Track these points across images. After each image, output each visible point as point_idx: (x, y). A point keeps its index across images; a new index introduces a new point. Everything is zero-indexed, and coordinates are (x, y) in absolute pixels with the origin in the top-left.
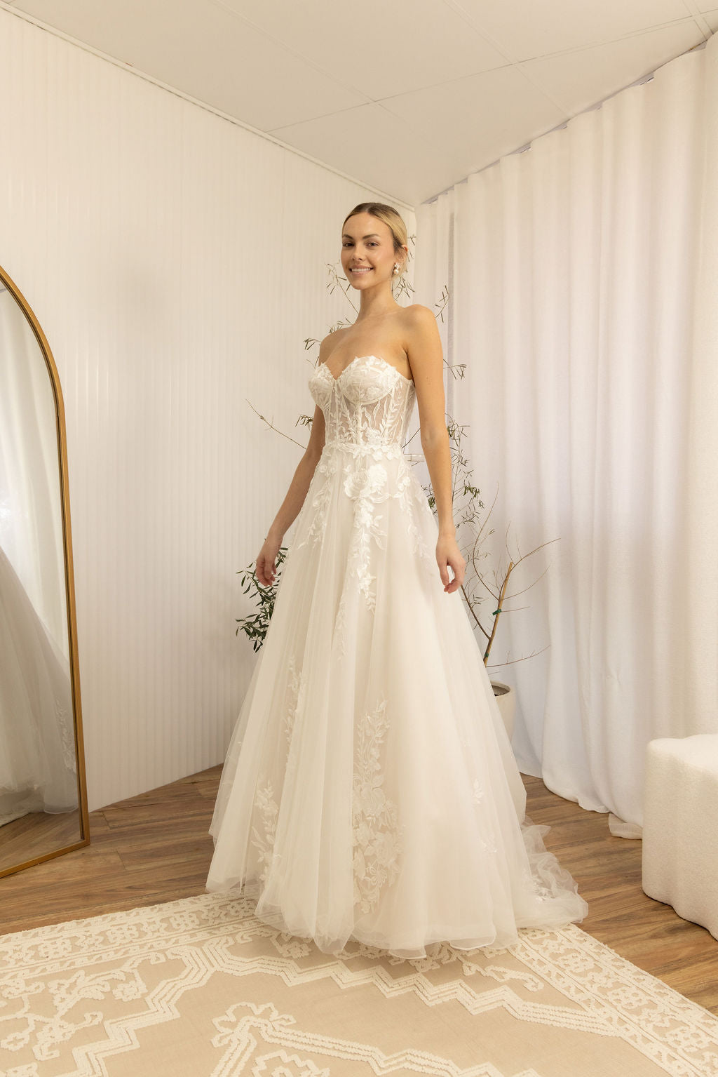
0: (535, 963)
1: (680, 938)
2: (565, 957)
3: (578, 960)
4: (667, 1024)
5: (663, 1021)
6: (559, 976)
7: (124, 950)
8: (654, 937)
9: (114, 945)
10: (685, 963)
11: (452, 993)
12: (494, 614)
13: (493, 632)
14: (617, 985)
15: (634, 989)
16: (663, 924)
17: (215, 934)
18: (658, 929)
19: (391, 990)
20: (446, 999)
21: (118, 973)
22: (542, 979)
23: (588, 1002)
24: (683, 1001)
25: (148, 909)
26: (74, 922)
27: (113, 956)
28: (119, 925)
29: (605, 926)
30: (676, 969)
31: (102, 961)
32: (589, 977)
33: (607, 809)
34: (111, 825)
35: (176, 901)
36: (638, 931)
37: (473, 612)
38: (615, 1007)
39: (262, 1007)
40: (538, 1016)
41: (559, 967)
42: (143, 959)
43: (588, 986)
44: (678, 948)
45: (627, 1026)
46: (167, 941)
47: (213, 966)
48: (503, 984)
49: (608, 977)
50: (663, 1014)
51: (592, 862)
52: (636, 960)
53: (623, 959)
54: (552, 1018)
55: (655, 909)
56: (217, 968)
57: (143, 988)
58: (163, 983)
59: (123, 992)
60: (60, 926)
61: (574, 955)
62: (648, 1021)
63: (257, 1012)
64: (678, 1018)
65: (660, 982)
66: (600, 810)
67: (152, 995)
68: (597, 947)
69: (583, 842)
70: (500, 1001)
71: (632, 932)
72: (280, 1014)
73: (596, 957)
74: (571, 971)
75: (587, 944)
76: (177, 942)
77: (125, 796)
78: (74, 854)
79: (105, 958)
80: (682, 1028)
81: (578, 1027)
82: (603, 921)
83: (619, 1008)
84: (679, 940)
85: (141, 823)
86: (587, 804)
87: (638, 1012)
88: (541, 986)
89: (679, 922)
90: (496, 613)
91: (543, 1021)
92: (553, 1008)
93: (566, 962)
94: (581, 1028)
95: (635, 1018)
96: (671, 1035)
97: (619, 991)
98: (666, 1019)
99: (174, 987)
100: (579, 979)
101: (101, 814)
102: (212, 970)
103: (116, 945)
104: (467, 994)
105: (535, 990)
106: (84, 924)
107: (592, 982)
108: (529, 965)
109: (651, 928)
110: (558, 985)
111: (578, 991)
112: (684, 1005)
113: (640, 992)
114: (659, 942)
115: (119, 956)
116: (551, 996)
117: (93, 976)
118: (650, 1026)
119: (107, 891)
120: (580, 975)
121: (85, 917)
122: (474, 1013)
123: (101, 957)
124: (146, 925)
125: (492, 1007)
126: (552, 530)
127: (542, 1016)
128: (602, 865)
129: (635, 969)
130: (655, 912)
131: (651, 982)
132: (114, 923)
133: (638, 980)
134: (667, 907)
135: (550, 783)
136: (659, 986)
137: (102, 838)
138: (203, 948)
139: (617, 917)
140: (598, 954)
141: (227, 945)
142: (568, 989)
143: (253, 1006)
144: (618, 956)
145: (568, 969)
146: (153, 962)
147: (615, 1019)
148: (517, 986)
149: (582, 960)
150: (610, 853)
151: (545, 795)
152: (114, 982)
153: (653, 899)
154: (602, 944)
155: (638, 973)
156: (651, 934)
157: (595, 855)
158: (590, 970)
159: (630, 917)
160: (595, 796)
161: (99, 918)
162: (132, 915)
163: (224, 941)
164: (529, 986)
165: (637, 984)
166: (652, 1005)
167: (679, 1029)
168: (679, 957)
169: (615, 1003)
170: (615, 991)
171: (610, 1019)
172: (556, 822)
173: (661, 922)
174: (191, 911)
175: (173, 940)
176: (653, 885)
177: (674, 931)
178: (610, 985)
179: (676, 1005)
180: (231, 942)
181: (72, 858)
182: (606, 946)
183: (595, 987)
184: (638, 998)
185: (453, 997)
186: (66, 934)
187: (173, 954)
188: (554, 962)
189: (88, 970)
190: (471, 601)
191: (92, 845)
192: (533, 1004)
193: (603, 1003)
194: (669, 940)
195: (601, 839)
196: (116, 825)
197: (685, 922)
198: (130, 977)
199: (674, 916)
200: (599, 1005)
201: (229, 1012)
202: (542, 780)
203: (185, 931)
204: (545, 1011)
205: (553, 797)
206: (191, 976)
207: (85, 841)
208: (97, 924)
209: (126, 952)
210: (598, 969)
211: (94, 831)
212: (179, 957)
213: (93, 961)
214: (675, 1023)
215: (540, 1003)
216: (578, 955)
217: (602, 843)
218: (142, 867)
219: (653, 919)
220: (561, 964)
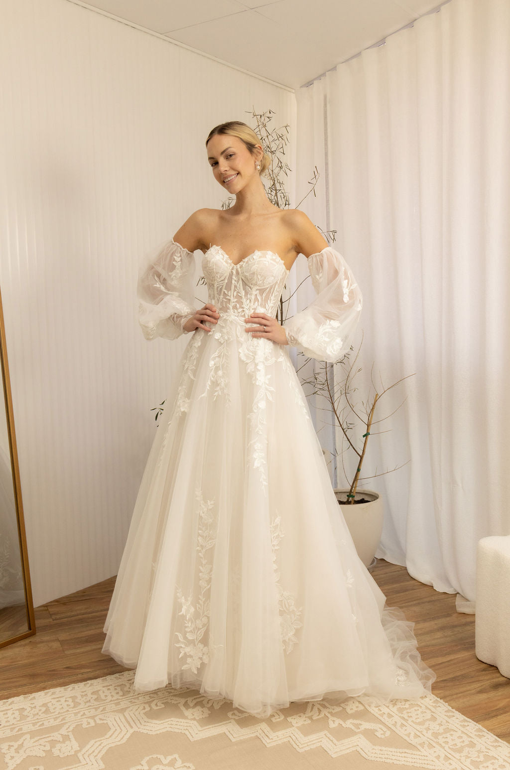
0: (385, 716)
1: (501, 692)
2: (408, 711)
3: (419, 712)
4: (482, 759)
5: (478, 757)
6: (402, 725)
7: (61, 718)
8: (481, 692)
9: (53, 714)
10: (501, 712)
11: (319, 742)
12: (364, 436)
13: (363, 451)
14: (447, 730)
15: (459, 734)
16: (489, 682)
17: (134, 702)
18: (484, 686)
19: (271, 740)
20: (312, 747)
21: (56, 736)
22: (389, 728)
23: (422, 745)
24: (496, 741)
25: (82, 685)
26: (22, 697)
27: (53, 723)
28: (58, 698)
29: (442, 685)
30: (494, 716)
31: (43, 727)
32: (426, 725)
33: (456, 591)
34: (54, 617)
35: (104, 678)
36: (469, 688)
37: (346, 436)
38: (443, 748)
39: (169, 758)
40: (383, 756)
41: (403, 718)
42: (77, 724)
43: (424, 732)
44: (499, 700)
45: (450, 761)
46: (96, 709)
47: (132, 727)
48: (359, 733)
49: (440, 725)
50: (479, 752)
51: (439, 635)
52: (463, 711)
53: (454, 710)
54: (394, 758)
55: (484, 670)
56: (135, 729)
57: (76, 746)
58: (92, 742)
59: (60, 750)
60: (10, 700)
61: (416, 708)
62: (467, 757)
63: (165, 762)
64: (491, 753)
65: (480, 726)
66: (450, 591)
67: (84, 750)
68: (435, 702)
69: (434, 619)
70: (356, 746)
71: (465, 689)
72: (183, 763)
73: (433, 709)
74: (412, 721)
75: (427, 700)
76: (104, 709)
77: (65, 593)
78: (22, 642)
79: (47, 724)
80: (493, 761)
81: (413, 764)
82: (442, 681)
83: (446, 748)
84: (500, 693)
85: (78, 615)
86: (440, 587)
87: (460, 751)
88: (388, 733)
89: (502, 679)
90: (366, 436)
91: (386, 761)
92: (395, 750)
93: (410, 715)
94: (416, 765)
95: (457, 755)
96: (483, 767)
97: (448, 735)
98: (481, 755)
99: (100, 745)
100: (418, 727)
101: (46, 608)
102: (131, 731)
103: (55, 714)
104: (330, 742)
105: (383, 737)
106: (30, 698)
107: (428, 729)
108: (380, 718)
109: (479, 685)
110: (402, 732)
111: (416, 736)
112: (497, 744)
113: (463, 735)
114: (483, 696)
115: (57, 722)
116: (395, 741)
117: (36, 739)
118: (469, 760)
119: (50, 671)
120: (420, 724)
121: (31, 692)
122: (334, 756)
123: (43, 723)
124: (79, 697)
125: (348, 751)
126: (410, 366)
127: (386, 756)
128: (446, 637)
129: (462, 717)
130: (484, 672)
131: (473, 727)
132: (54, 696)
133: (464, 726)
134: (493, 668)
135: (412, 571)
136: (479, 730)
137: (46, 628)
138: (125, 713)
139: (454, 678)
140: (435, 707)
141: (144, 711)
142: (409, 735)
143: (162, 757)
144: (450, 708)
145: (410, 720)
146: (85, 726)
147: (443, 756)
148: (370, 735)
149: (422, 712)
150: (455, 626)
151: (408, 581)
152: (53, 743)
153: (483, 662)
154: (439, 699)
155: (465, 721)
156: (479, 689)
157: (442, 628)
158: (427, 720)
159: (464, 676)
160: (447, 581)
161: (42, 693)
162: (69, 689)
163: (142, 708)
164: (378, 734)
165: (462, 729)
166: (472, 745)
167: (490, 762)
168: (498, 707)
169: (443, 745)
170: (445, 735)
171: (438, 757)
172: (414, 602)
173: (488, 679)
174: (117, 684)
175: (101, 708)
176: (483, 652)
177: (496, 686)
178: (441, 731)
179: (490, 744)
180: (148, 709)
181: (20, 646)
182: (442, 701)
183: (430, 732)
184: (462, 740)
185: (318, 745)
186: (15, 707)
187: (101, 719)
188: (400, 715)
189: (33, 734)
190: (345, 426)
191: (37, 634)
192: (380, 748)
193: (434, 744)
194: (492, 694)
195: (449, 615)
196: (58, 617)
197: (506, 679)
198: (66, 738)
199: (498, 675)
200: (431, 746)
201: (144, 762)
202: (406, 569)
203: (111, 701)
204: (389, 753)
205: (413, 582)
206: (114, 736)
207: (32, 631)
208: (41, 698)
209: (63, 719)
210: (434, 719)
211: (38, 623)
212: (105, 722)
213: (37, 727)
214: (488, 758)
215: (385, 747)
216: (419, 708)
217: (448, 619)
218: (78, 651)
219: (481, 678)
220: (406, 716)
